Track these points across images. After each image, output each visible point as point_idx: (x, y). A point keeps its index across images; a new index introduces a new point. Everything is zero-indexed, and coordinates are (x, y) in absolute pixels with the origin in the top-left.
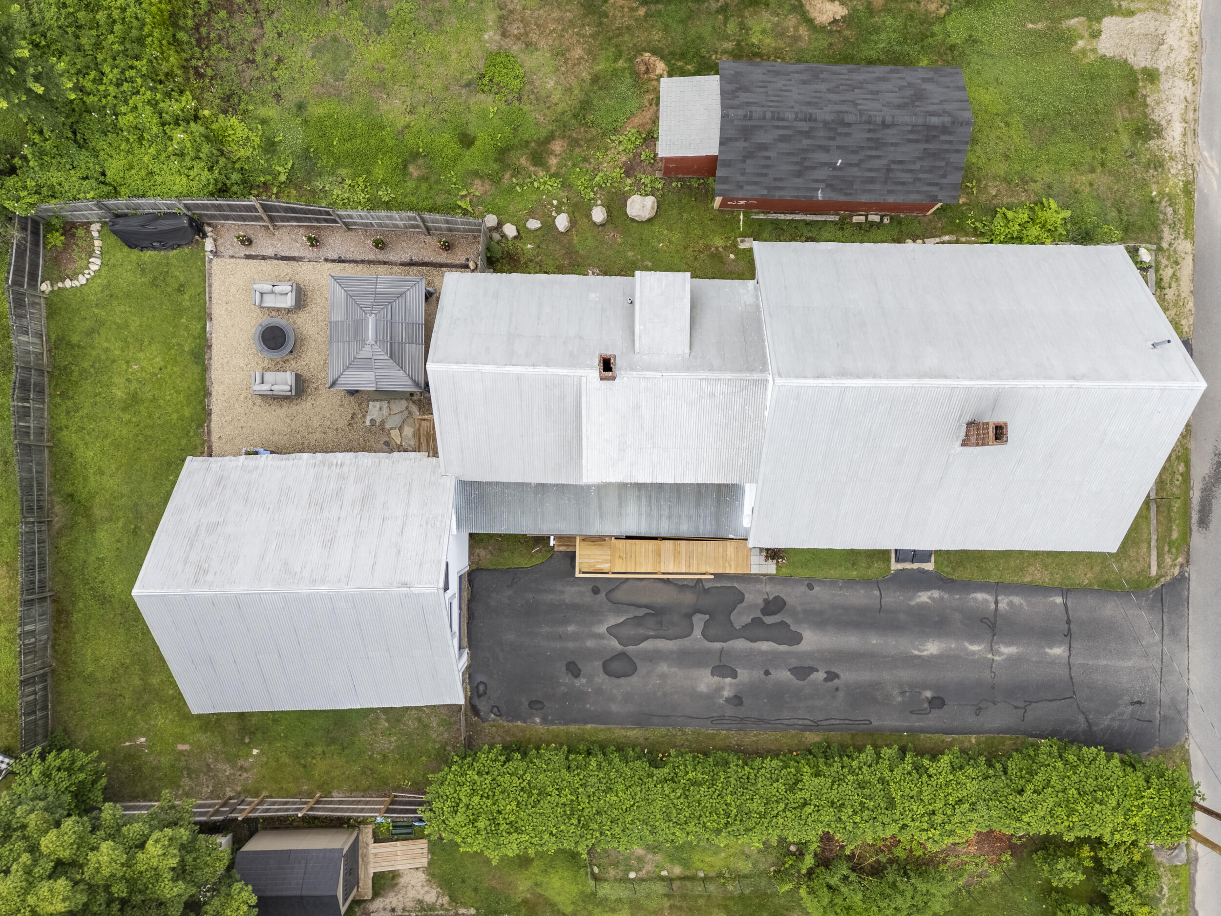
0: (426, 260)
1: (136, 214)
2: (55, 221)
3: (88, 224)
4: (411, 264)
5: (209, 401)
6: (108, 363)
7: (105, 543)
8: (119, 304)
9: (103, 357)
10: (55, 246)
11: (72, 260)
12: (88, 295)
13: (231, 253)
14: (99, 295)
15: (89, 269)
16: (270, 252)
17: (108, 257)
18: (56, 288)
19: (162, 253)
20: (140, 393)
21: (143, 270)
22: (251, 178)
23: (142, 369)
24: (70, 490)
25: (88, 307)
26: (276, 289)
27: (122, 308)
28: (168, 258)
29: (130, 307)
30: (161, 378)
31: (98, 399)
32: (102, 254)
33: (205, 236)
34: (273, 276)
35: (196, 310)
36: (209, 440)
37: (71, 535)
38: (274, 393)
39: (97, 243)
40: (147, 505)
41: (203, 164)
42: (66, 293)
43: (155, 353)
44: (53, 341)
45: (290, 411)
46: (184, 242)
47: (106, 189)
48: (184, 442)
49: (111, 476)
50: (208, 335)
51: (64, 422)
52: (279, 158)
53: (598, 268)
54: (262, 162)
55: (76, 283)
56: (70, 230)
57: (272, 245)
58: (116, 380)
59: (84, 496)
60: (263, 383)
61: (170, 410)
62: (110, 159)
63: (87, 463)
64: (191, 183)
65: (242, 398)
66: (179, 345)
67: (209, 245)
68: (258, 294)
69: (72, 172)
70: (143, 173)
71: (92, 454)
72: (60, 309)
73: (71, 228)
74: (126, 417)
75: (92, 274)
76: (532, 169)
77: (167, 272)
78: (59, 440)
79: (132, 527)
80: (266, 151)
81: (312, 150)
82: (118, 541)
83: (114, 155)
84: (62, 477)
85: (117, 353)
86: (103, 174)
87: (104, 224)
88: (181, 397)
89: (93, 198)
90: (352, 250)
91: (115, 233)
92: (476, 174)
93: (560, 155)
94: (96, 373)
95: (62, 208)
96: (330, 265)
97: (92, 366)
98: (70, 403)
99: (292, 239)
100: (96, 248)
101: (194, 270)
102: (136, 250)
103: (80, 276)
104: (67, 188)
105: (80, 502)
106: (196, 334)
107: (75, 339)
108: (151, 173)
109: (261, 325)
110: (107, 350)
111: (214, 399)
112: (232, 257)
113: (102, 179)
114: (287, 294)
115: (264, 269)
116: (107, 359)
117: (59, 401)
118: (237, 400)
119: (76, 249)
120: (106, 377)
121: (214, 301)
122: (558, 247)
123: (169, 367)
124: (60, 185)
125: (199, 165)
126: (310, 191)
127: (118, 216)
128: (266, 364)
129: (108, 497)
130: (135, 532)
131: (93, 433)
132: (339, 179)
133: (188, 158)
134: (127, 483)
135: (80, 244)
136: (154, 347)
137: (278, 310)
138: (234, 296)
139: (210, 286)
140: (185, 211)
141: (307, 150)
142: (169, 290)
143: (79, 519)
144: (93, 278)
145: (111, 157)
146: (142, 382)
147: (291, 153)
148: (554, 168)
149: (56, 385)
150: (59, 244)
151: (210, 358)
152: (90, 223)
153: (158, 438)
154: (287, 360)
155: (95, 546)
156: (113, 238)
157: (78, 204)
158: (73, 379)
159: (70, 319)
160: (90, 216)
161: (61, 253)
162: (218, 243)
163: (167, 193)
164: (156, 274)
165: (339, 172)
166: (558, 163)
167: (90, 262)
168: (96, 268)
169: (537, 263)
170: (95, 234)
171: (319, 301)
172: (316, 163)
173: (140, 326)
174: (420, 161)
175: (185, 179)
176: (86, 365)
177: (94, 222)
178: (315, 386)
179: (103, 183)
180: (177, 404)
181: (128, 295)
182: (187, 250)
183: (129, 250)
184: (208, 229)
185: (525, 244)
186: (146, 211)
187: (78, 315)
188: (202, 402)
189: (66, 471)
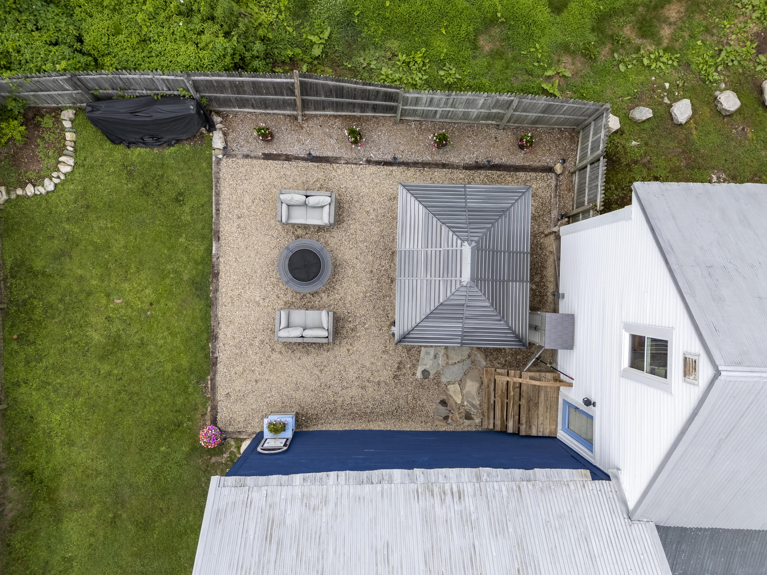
0: (497, 161)
1: (123, 97)
2: (11, 105)
3: (58, 110)
4: (477, 167)
5: (214, 347)
6: (82, 297)
7: (75, 537)
8: (98, 218)
9: (76, 289)
10: (11, 139)
11: (35, 159)
12: (57, 206)
13: (245, 151)
14: (72, 206)
15: (58, 170)
16: (296, 150)
17: (83, 155)
18: (13, 196)
19: (156, 151)
20: (124, 336)
21: (130, 173)
22: (276, 51)
23: (127, 304)
24: (27, 465)
25: (56, 222)
26: (311, 201)
27: (102, 223)
28: (163, 157)
29: (112, 222)
30: (152, 316)
31: (68, 344)
32: (75, 151)
33: (212, 127)
34: (299, 182)
35: (199, 226)
36: (213, 399)
37: (29, 527)
38: (305, 340)
39: (69, 136)
40: (131, 486)
41: (217, 27)
42: (27, 202)
43: (145, 283)
44: (8, 267)
45: (319, 359)
46: (184, 137)
47: (84, 59)
48: (180, 400)
49: (83, 447)
50: (214, 259)
51: (22, 375)
52: (312, 25)
53: (725, 172)
54: (290, 29)
55: (41, 190)
56: (33, 118)
57: (299, 141)
58: (93, 319)
59: (47, 473)
60: (288, 326)
61: (162, 358)
62: (89, 20)
63: (51, 430)
64: (202, 54)
65: (257, 342)
66: (176, 272)
67: (217, 140)
68: (284, 206)
69: (36, 34)
70: (135, 39)
71: (58, 418)
72: (19, 223)
73: (35, 115)
74: (105, 368)
75: (62, 177)
76: (638, 41)
77: (162, 176)
78: (15, 400)
79: (111, 515)
80: (295, 16)
81: (356, 14)
82: (92, 535)
83: (95, 14)
84: (18, 449)
85: (94, 283)
86: (80, 39)
87: (78, 111)
88: (177, 342)
89: (65, 70)
90: (402, 148)
91: (95, 122)
92: (565, 48)
93: (675, 23)
94: (66, 310)
95: (20, 85)
96: (373, 169)
97: (61, 301)
98: (30, 350)
99: (325, 133)
100: (67, 143)
101: (197, 174)
102: (121, 147)
103: (47, 181)
104: (28, 56)
105: (41, 482)
106: (198, 257)
107: (38, 264)
108: (145, 41)
109: (287, 248)
110: (81, 279)
111: (220, 344)
112: (247, 156)
113: (77, 45)
114: (322, 207)
115: (289, 173)
116: (82, 291)
117: (16, 347)
118: (251, 345)
119: (41, 144)
120: (79, 315)
121: (223, 214)
122: (672, 145)
123: (162, 301)
124: (19, 52)
125: (211, 28)
126: (350, 69)
127: (97, 99)
128: (289, 298)
129: (79, 475)
130: (113, 522)
131: (61, 390)
132: (389, 54)
133: (196, 19)
134: (104, 457)
135: (46, 137)
136: (143, 275)
137: (306, 227)
138: (248, 208)
139: (218, 194)
140: (192, 92)
141: (350, 13)
142: (164, 199)
143: (40, 504)
144: (63, 183)
145: (91, 17)
146: (127, 322)
147: (328, 18)
148: (666, 41)
149: (12, 326)
150: (18, 137)
151: (217, 290)
152: (61, 109)
153: (147, 395)
154: (317, 293)
155: (61, 541)
156: (91, 129)
157: (44, 79)
158: (36, 317)
159: (32, 237)
160: (60, 99)
161: (21, 149)
162: (229, 138)
163: (168, 66)
164: (148, 179)
165: (388, 44)
166: (673, 34)
167: (60, 162)
168: (68, 169)
169: (644, 165)
170: (67, 124)
171: (358, 216)
172: (361, 32)
173: (125, 247)
174: (496, 31)
175: (192, 48)
176: (52, 298)
177: (66, 108)
178: (351, 326)
179: (80, 51)
180: (172, 350)
181: (110, 206)
182: (188, 148)
183: (111, 146)
184: (217, 119)
185: (627, 140)
186: (139, 92)
187: (43, 232)
188: (204, 348)
189: (24, 441)
